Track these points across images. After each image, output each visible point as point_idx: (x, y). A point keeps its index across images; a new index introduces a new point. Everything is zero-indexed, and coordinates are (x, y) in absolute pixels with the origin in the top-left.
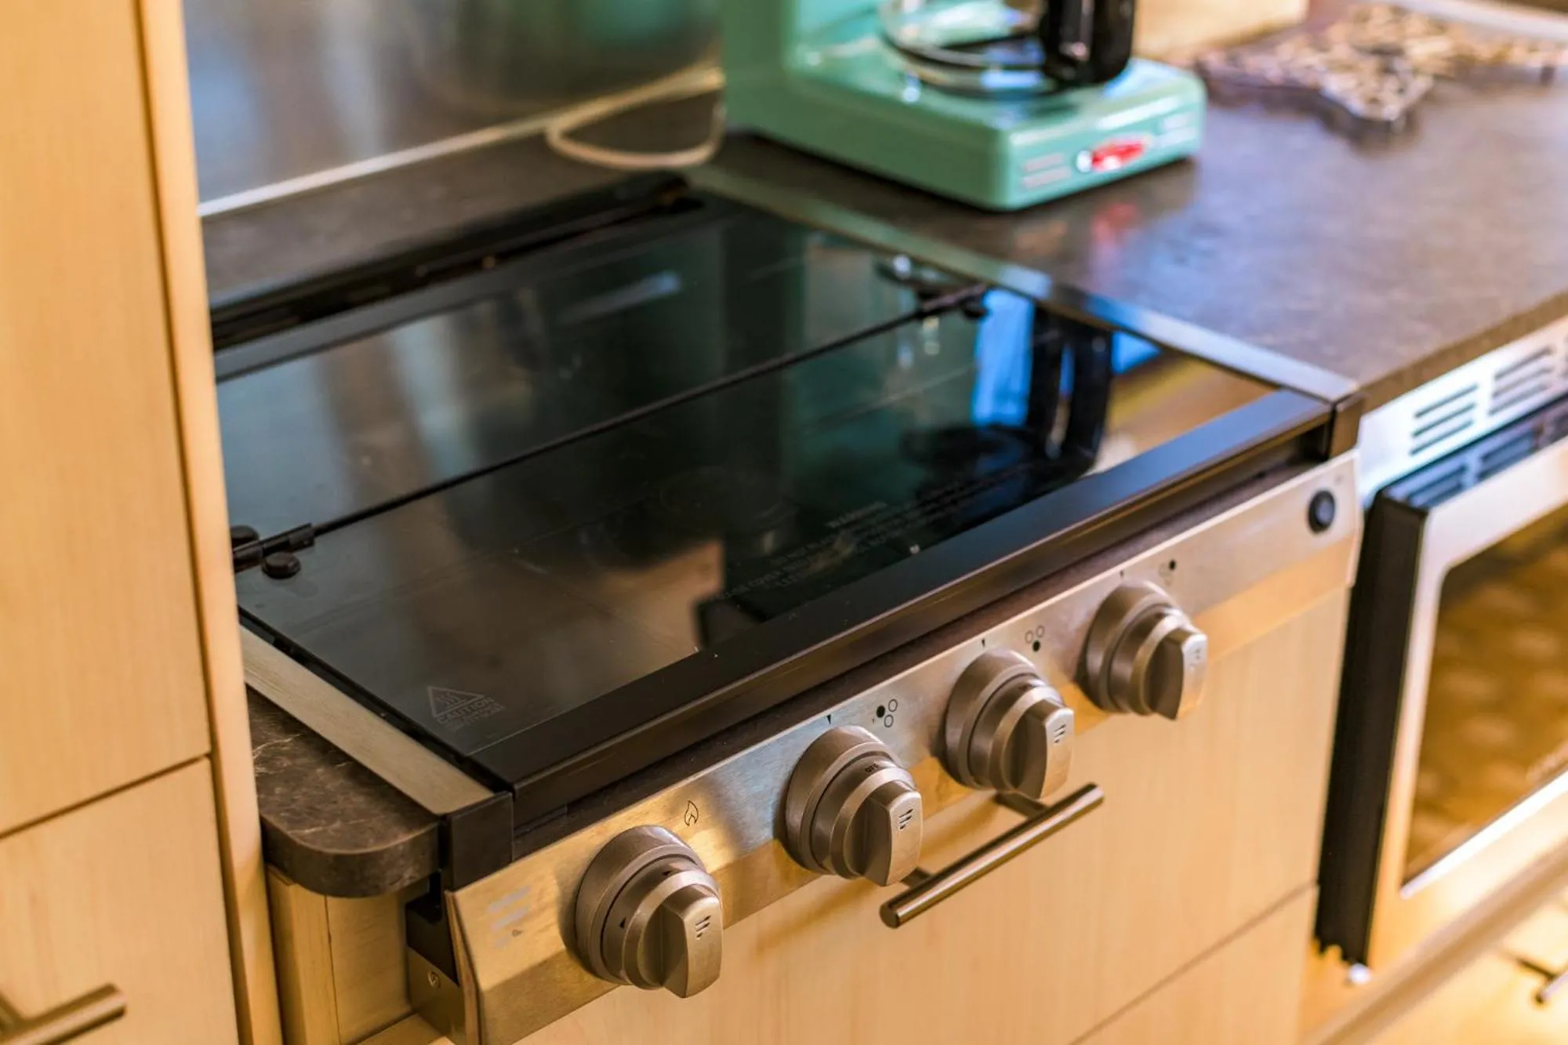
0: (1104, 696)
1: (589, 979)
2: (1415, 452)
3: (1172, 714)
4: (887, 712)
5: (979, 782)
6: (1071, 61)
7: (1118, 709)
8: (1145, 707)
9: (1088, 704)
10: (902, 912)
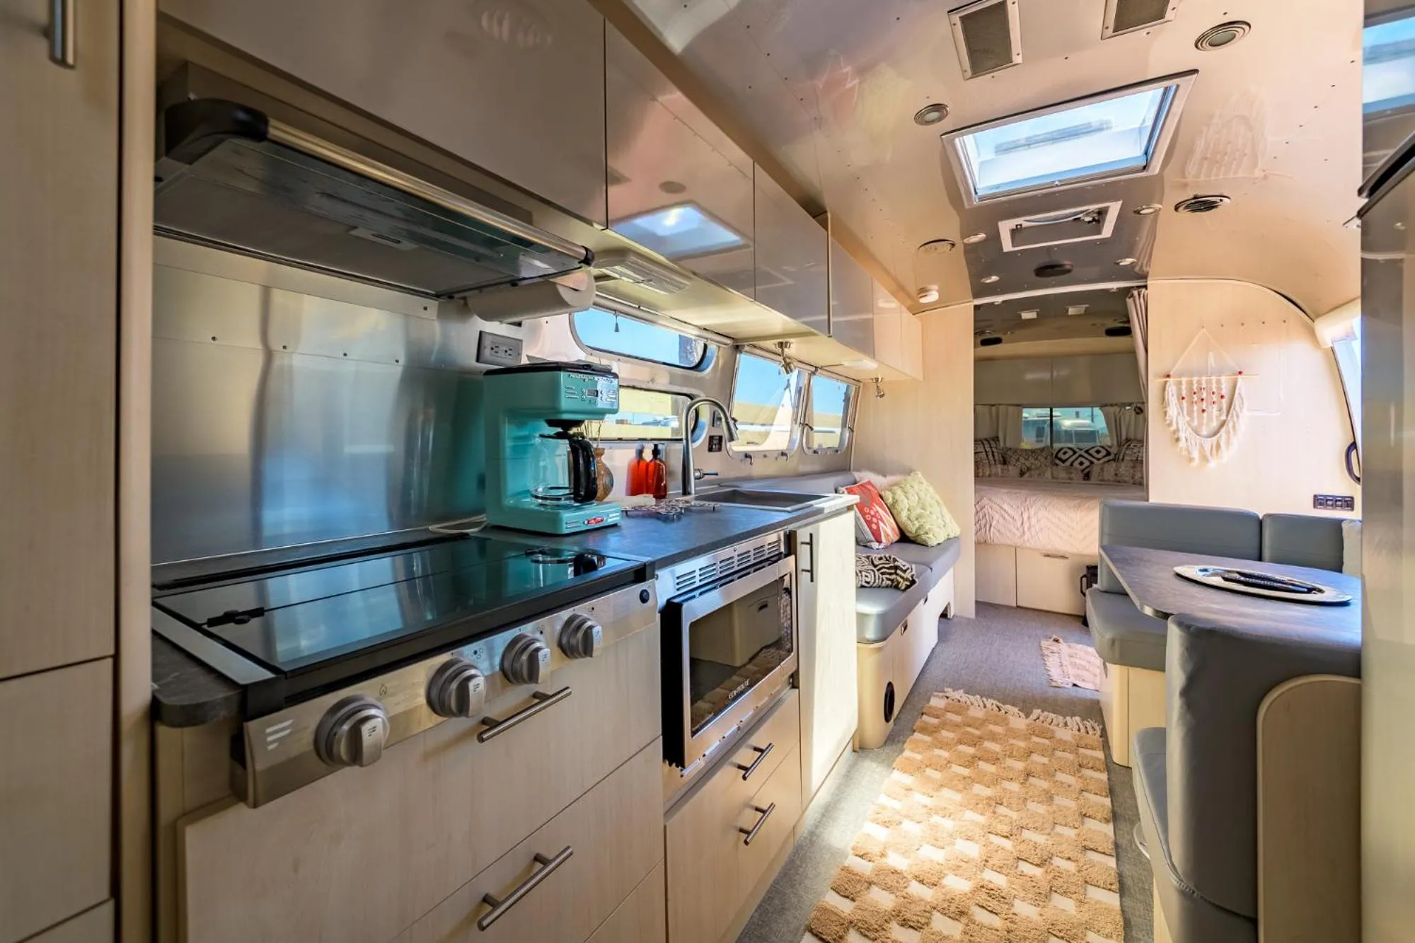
0: (569, 653)
1: (323, 765)
2: (678, 590)
3: (591, 656)
4: (478, 653)
5: (518, 682)
6: (580, 496)
7: (576, 658)
8: (583, 655)
9: (563, 655)
10: (485, 736)
